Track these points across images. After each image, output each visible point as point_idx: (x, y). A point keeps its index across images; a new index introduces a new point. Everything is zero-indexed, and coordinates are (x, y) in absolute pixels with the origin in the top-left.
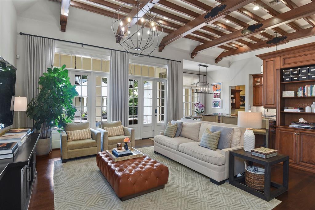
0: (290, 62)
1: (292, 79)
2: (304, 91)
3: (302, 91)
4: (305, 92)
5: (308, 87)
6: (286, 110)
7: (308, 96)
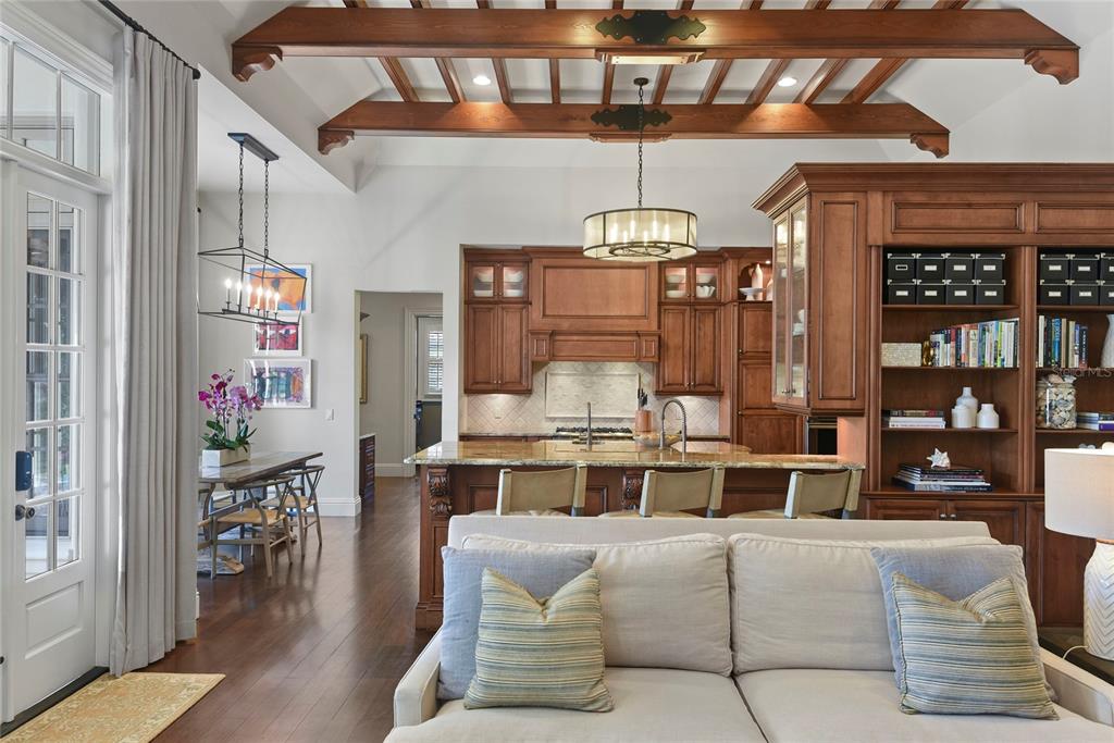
0: (916, 222)
1: (916, 293)
2: (958, 348)
3: (953, 344)
4: (963, 351)
5: (972, 332)
6: (897, 422)
7: (971, 366)
